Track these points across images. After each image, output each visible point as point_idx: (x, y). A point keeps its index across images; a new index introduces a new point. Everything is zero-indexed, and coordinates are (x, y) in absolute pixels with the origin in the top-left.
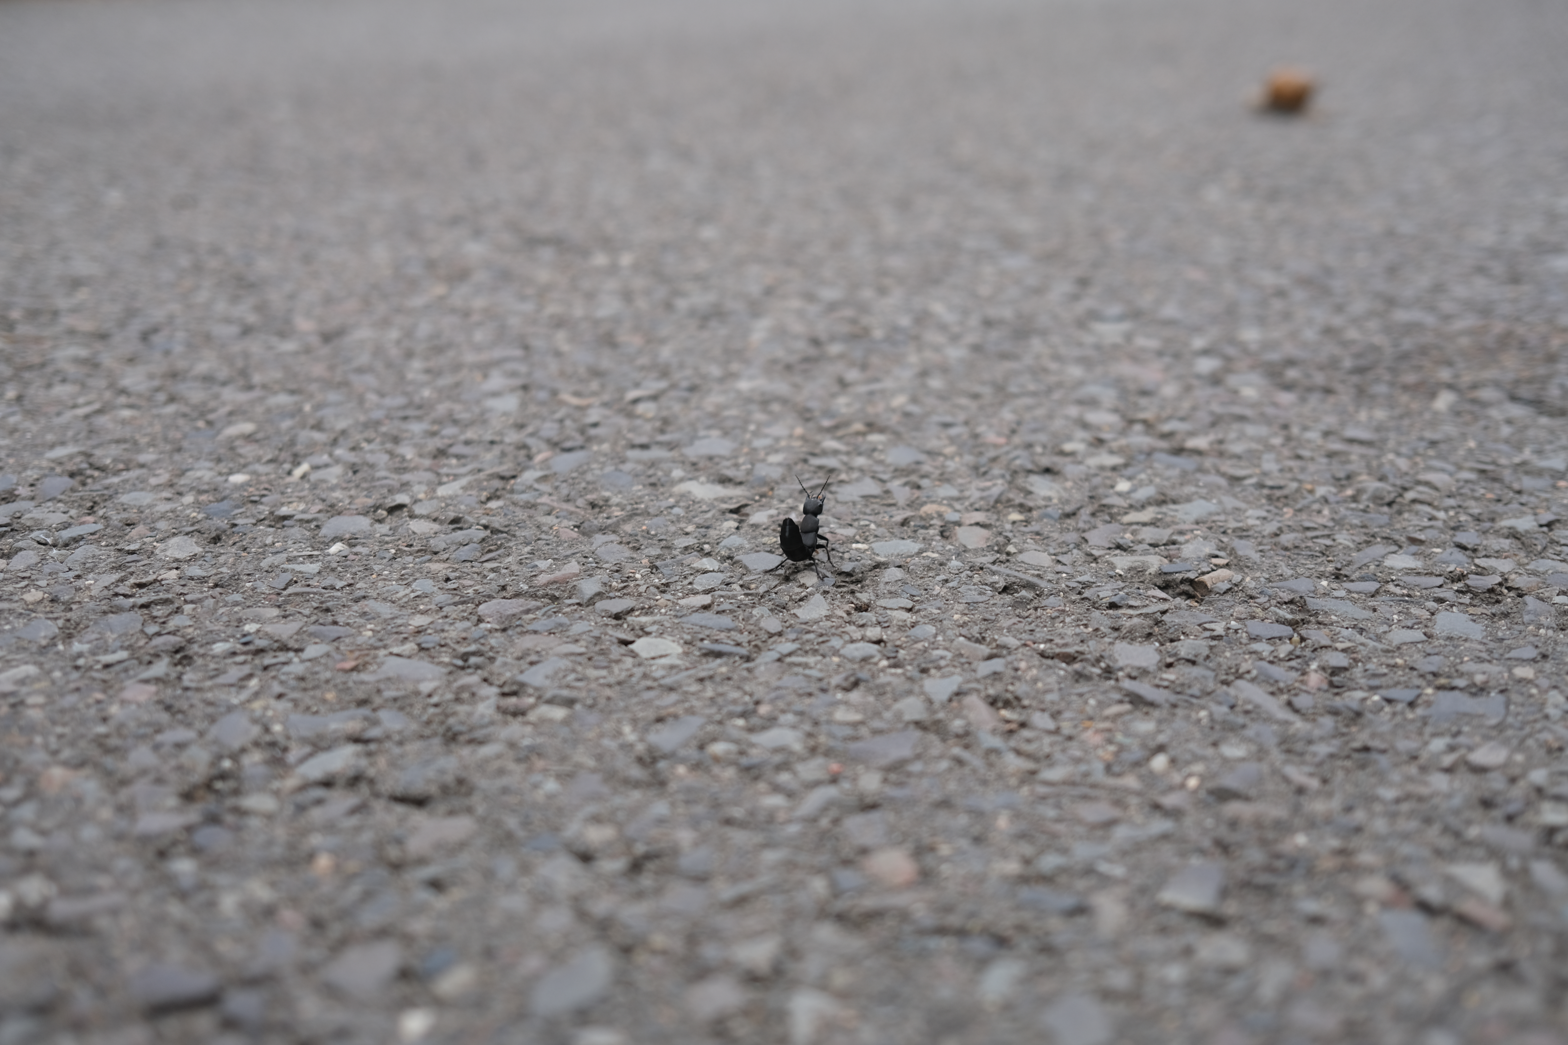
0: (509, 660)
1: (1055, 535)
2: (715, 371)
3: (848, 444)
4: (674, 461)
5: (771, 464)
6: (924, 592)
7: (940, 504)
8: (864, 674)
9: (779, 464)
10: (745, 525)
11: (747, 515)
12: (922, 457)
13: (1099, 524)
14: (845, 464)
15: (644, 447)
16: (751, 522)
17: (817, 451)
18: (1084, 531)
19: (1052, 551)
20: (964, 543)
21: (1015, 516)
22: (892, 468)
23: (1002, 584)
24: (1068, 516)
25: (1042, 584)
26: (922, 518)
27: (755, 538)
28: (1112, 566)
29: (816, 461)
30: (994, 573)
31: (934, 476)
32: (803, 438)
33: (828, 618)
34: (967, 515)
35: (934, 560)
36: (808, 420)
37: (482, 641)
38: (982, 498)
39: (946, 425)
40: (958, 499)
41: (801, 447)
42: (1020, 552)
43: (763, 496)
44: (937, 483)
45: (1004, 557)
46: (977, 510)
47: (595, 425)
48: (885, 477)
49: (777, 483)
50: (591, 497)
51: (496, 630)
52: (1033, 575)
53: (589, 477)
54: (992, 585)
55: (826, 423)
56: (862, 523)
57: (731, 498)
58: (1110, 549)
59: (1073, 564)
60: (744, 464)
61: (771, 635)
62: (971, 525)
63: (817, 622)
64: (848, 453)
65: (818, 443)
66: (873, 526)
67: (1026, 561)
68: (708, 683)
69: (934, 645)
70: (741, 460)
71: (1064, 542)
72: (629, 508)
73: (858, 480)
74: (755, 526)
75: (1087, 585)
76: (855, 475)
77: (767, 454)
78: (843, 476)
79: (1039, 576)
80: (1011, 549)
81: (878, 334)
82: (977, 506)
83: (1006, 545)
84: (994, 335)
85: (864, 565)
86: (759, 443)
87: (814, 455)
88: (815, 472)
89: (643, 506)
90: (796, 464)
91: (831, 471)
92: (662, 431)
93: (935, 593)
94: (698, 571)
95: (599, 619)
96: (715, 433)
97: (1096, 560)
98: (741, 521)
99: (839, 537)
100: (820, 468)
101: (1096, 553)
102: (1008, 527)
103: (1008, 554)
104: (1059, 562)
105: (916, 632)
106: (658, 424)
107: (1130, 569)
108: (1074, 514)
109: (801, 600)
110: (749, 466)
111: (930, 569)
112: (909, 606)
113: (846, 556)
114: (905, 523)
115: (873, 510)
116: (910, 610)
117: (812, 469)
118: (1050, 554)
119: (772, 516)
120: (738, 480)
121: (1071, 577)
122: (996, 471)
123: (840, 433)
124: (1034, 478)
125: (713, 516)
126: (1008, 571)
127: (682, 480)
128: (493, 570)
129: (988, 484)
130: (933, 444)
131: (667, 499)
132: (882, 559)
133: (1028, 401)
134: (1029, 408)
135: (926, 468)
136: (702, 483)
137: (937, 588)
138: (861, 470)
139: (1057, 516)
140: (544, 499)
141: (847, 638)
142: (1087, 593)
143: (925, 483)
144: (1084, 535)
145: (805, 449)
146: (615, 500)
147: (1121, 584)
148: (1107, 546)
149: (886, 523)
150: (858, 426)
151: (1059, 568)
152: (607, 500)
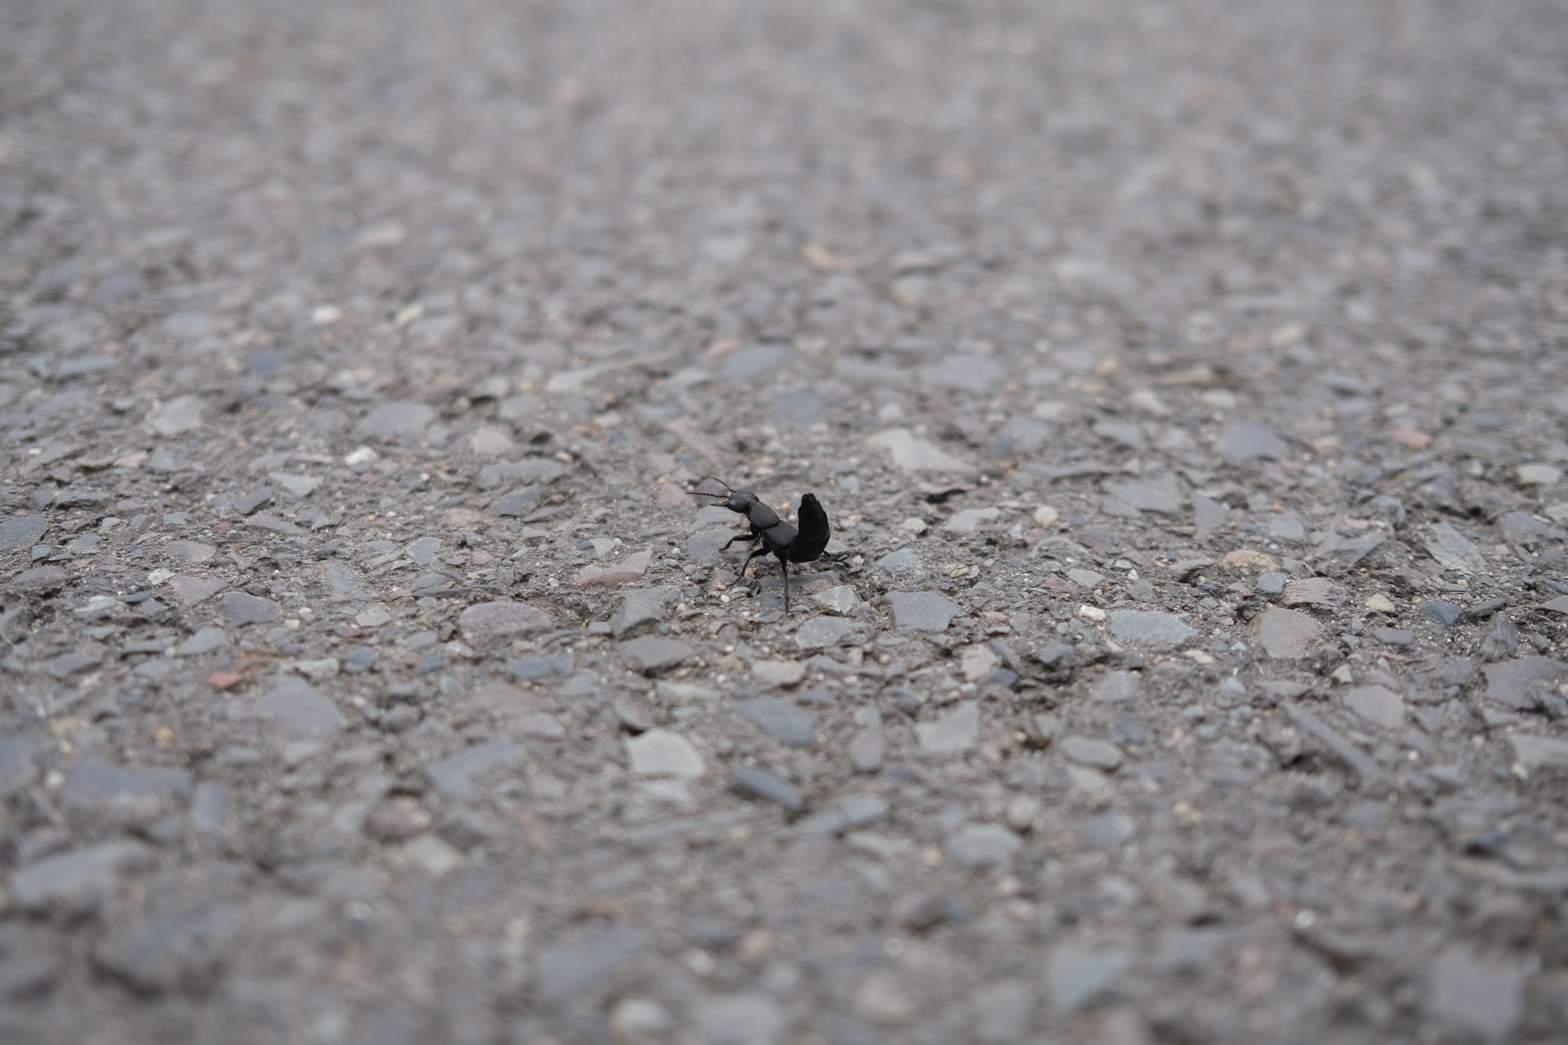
0: (442, 728)
1: (1433, 658)
2: (1041, 237)
3: (1169, 402)
4: (898, 388)
5: (1036, 420)
6: (1150, 737)
7: (1264, 550)
8: (960, 904)
9: (1048, 422)
10: (939, 528)
11: (950, 511)
12: (1277, 448)
13: (1524, 651)
14: (1148, 439)
15: (870, 355)
16: (947, 528)
17: (1119, 406)
18: (1489, 661)
19: (1413, 695)
20: (1266, 644)
21: (1380, 602)
22: (1218, 462)
23: (1293, 751)
24: (1474, 619)
25: (1366, 768)
26: (1221, 571)
27: (938, 559)
28: (1509, 755)
29: (1106, 427)
30: (1289, 722)
31: (1278, 490)
32: (1109, 379)
33: (968, 756)
34: (1299, 583)
35: (1200, 667)
36: (1132, 345)
37: (431, 677)
38: (1337, 553)
39: (1344, 393)
40: (1296, 545)
41: (1101, 394)
42: (1357, 683)
43: (995, 475)
44: (1277, 506)
45: (1322, 687)
46: (1320, 574)
47: (827, 304)
48: (1197, 476)
49: (1027, 457)
50: (743, 432)
51: (465, 659)
52: (1356, 744)
53: (764, 396)
54: (1274, 748)
55: (1157, 357)
56: (1120, 564)
57: (942, 474)
58: (1521, 710)
59: (1439, 733)
60: (995, 412)
61: (857, 772)
62: (1294, 606)
63: (942, 761)
64: (1163, 420)
65: (1126, 391)
66: (1133, 575)
67: (1358, 708)
68: (702, 857)
69: (1113, 867)
70: (995, 404)
71: (1441, 679)
72: (785, 462)
73: (1153, 475)
74: (951, 536)
75: (1446, 789)
76: (1153, 465)
77: (1041, 399)
78: (1133, 465)
79: (1367, 748)
80: (1343, 673)
81: (1311, 208)
82: (1322, 567)
83: (1337, 661)
84: (1492, 235)
85: (1080, 654)
86: (1039, 376)
87: (1110, 412)
88: (1095, 447)
89: (805, 463)
90: (1074, 425)
91: (1122, 449)
92: (910, 330)
93: (1169, 743)
94: (817, 608)
95: (617, 673)
96: (984, 347)
97: (1486, 730)
98: (933, 521)
99: (1068, 585)
100: (1107, 440)
101: (1491, 716)
102: (1357, 623)
103: (1335, 682)
104: (1415, 721)
105: (1096, 826)
106: (911, 317)
107: (1543, 769)
108: (1486, 617)
109: (945, 705)
110: (1000, 417)
111: (1186, 685)
112: (1112, 763)
113: (1061, 628)
114: (1188, 578)
115: (1150, 540)
116: (1109, 771)
117: (1093, 440)
118: (1406, 701)
119: (985, 521)
120: (973, 440)
121: (1426, 761)
122: (1386, 501)
123: (1169, 378)
124: (1445, 528)
125: (898, 504)
126: (1315, 725)
127: (891, 425)
128: (532, 542)
129: (1363, 524)
130: (1307, 425)
131: (848, 455)
132: (1113, 647)
133: (1497, 368)
134: (1494, 382)
135: (1272, 473)
136: (916, 437)
137: (1178, 734)
138: (1168, 458)
139: (1451, 618)
140: (678, 426)
141: (975, 808)
142: (1441, 808)
143: (1258, 501)
144: (1485, 668)
145: (1100, 401)
146: (774, 445)
147: (1511, 799)
148: (1518, 704)
149: (1159, 570)
150: (1202, 373)
151: (1413, 735)
152: (764, 441)
